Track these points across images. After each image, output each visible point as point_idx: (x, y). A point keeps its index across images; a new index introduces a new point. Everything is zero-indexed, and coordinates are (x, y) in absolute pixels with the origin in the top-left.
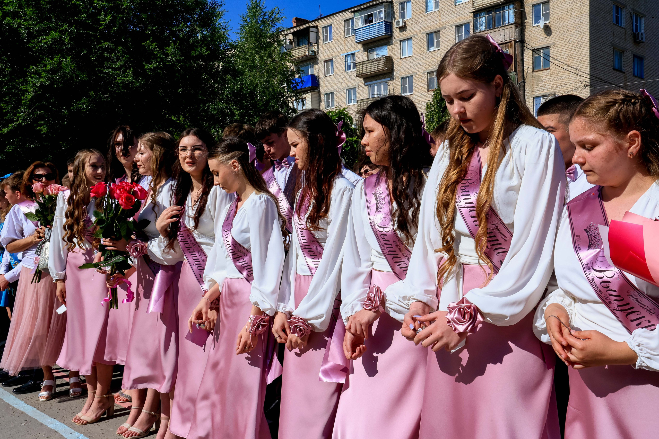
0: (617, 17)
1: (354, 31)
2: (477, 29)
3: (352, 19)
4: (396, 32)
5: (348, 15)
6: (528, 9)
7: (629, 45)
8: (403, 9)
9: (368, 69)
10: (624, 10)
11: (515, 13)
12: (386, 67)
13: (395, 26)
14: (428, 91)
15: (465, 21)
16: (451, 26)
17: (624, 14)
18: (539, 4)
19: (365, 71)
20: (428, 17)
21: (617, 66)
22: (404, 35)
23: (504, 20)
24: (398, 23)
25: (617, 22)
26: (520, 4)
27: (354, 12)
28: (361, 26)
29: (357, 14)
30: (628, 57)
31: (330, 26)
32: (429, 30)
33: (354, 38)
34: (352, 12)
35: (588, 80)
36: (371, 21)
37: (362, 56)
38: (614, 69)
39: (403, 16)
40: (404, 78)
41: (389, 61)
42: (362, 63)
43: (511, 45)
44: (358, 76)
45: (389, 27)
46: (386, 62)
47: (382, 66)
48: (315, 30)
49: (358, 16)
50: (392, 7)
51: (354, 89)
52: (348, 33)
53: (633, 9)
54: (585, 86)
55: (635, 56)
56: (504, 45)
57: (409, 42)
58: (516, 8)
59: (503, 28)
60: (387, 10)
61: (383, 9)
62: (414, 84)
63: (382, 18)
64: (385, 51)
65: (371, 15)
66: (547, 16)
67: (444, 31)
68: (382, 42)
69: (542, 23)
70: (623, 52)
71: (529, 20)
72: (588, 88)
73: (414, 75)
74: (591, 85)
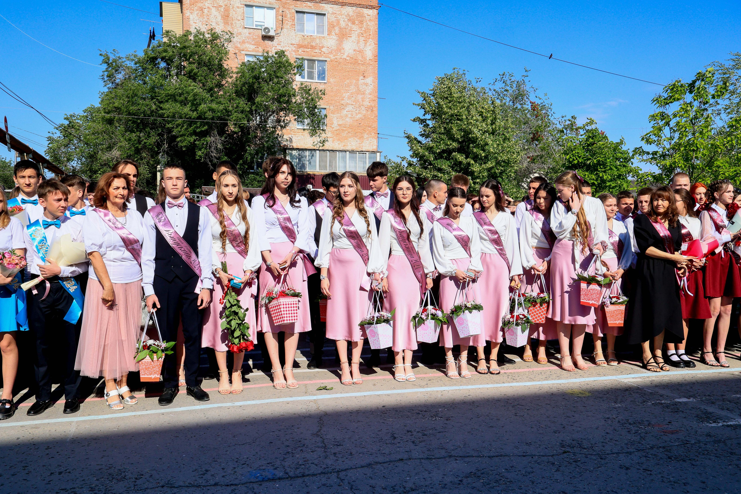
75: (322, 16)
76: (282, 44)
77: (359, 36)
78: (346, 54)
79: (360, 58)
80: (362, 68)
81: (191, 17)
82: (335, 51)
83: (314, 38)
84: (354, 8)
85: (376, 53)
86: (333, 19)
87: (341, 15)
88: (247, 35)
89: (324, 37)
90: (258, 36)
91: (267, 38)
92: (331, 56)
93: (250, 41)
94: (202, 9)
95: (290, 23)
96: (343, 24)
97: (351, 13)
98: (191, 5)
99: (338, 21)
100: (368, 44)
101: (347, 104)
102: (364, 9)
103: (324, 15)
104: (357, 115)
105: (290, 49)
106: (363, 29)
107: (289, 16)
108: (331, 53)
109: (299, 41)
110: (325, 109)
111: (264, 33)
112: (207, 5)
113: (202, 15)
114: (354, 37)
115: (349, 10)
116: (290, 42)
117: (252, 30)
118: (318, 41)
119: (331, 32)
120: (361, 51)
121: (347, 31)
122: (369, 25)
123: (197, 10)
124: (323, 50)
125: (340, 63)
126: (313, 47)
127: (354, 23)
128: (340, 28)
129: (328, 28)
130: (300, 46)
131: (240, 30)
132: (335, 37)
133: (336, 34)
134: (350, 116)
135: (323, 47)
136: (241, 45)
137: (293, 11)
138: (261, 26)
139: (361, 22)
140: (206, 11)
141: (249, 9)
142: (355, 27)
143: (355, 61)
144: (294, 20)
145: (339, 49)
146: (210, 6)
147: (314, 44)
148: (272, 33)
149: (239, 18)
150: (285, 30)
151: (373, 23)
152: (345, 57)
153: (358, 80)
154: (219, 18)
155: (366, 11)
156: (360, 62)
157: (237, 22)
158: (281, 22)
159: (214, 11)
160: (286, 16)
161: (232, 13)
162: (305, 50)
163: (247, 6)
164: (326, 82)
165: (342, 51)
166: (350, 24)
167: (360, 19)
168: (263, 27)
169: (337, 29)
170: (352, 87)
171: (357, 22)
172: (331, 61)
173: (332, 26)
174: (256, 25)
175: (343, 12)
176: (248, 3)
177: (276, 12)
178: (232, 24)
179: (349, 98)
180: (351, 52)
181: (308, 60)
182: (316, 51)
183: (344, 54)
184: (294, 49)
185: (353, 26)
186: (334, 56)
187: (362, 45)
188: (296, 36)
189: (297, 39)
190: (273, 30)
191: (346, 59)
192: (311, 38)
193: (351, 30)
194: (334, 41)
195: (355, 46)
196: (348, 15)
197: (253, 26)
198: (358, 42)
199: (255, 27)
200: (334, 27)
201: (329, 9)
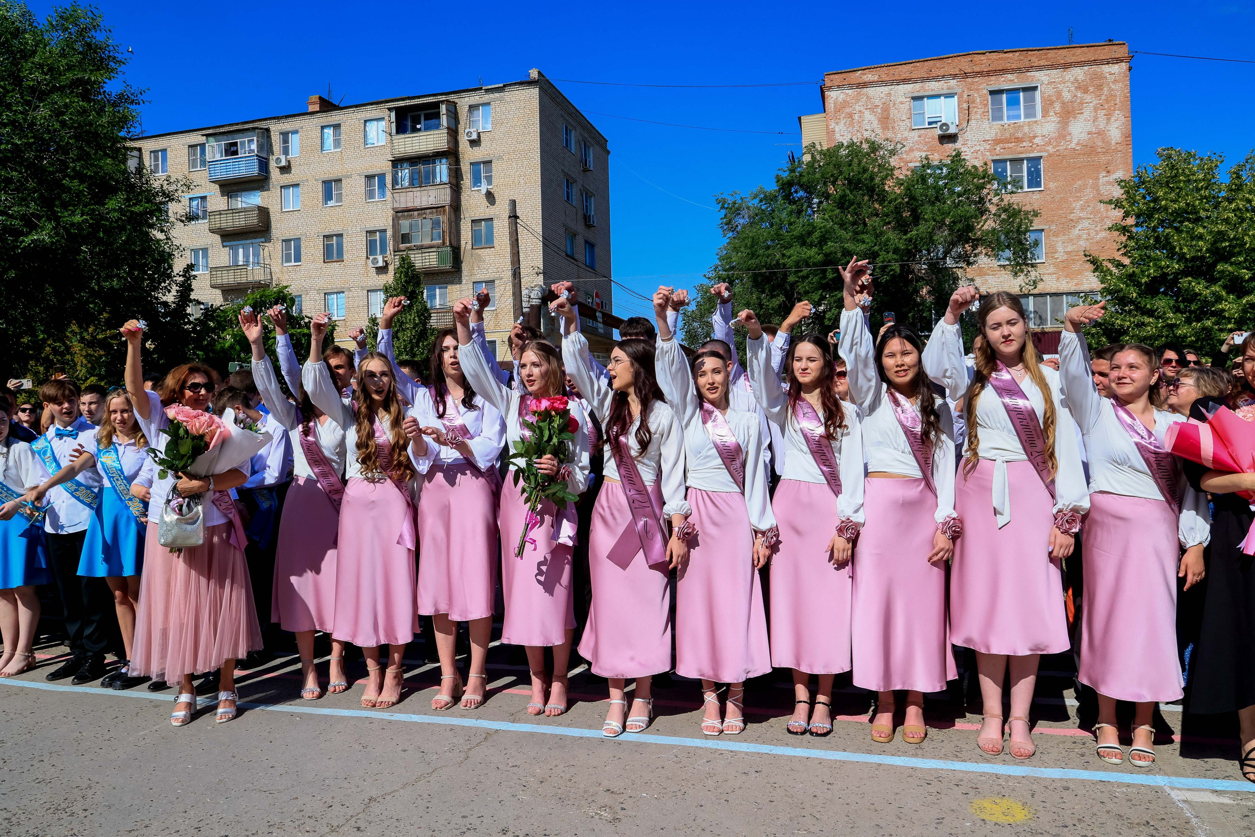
0: (568, 193)
1: (203, 163)
2: (397, 184)
3: (203, 146)
4: (275, 173)
5: (196, 138)
6: (465, 167)
7: (580, 228)
8: (286, 141)
9: (229, 223)
10: (574, 185)
11: (450, 169)
12: (259, 222)
13: (273, 164)
14: (324, 262)
15: (378, 171)
16: (359, 175)
17: (574, 190)
18: (478, 163)
19: (224, 225)
20: (324, 159)
21: (569, 253)
22: (286, 179)
23: (434, 177)
24: (278, 160)
25: (568, 198)
26: (454, 159)
27: (207, 135)
28: (218, 157)
29: (211, 139)
30: (580, 241)
31: (164, 151)
32: (327, 177)
33: (206, 174)
34: (203, 135)
35: (541, 267)
36: (235, 153)
37: (217, 202)
38: (567, 256)
39: (286, 151)
40: (287, 241)
41: (264, 213)
42: (220, 213)
43: (444, 211)
44: (212, 231)
45: (264, 165)
46: (259, 215)
47: (253, 220)
48: (136, 153)
49: (212, 142)
50: (269, 137)
51: (205, 250)
52: (194, 166)
53: (583, 186)
54: (538, 274)
55: (586, 242)
56: (434, 210)
57: (295, 189)
58: (450, 164)
59: (433, 188)
60: (260, 139)
61: (255, 138)
62: (303, 251)
63: (253, 151)
64: (255, 199)
65: (235, 144)
66: (489, 180)
67: (349, 180)
68: (247, 186)
69: (484, 188)
70: (574, 235)
71: (467, 181)
72: (541, 276)
73: (303, 238)
74: (544, 273)
75: (1031, 93)
76: (969, 143)
77: (1096, 109)
78: (1075, 141)
79: (1100, 144)
80: (1104, 159)
81: (837, 129)
82: (1056, 139)
83: (1020, 126)
84: (1086, 68)
85: (1129, 131)
86: (1050, 91)
87: (1064, 83)
88: (916, 138)
89: (1036, 122)
90: (933, 138)
91: (948, 138)
92: (1050, 148)
93: (921, 146)
94: (850, 116)
95: (980, 111)
96: (1067, 96)
97: (1081, 77)
98: (836, 112)
99: (1059, 94)
100: (1113, 119)
101: (1080, 218)
102: (1104, 66)
103: (1035, 88)
104: (1097, 234)
105: (982, 148)
106: (1103, 97)
107: (978, 100)
108: (1049, 143)
109: (996, 134)
110: (1043, 230)
111: (940, 132)
112: (858, 108)
113: (852, 124)
114: (1088, 113)
115: (1078, 73)
116: (981, 138)
117: (923, 131)
118: (1026, 129)
119: (1048, 112)
120: (1100, 133)
121: (1075, 105)
122: (1113, 90)
123: (844, 118)
124: (1036, 141)
125: (1064, 157)
126: (1019, 140)
127: (1086, 91)
128: (1063, 103)
129: (1043, 107)
130: (997, 142)
131: (906, 134)
132: (1055, 119)
133: (1056, 114)
134: (1085, 236)
135: (1034, 137)
136: (907, 155)
137: (985, 92)
138: (936, 122)
139: (1100, 87)
140: (856, 117)
141: (918, 103)
142: (1088, 98)
143: (1089, 150)
144: (986, 105)
145: (1063, 134)
146: (862, 109)
147: (1020, 135)
148: (952, 130)
149: (904, 117)
150: (973, 123)
151: (1120, 85)
152: (1073, 145)
153: (1097, 178)
154: (876, 122)
155: (1106, 69)
156: (1100, 150)
157: (901, 124)
158: (967, 113)
159: (867, 115)
160: (974, 102)
161: (893, 112)
162: (1007, 145)
163: (915, 98)
164: (1042, 189)
165: (1068, 138)
166: (1079, 95)
167: (1097, 82)
168: (939, 124)
169: (1057, 106)
170: (1088, 191)
171: (1091, 89)
172: (1050, 156)
173: (1048, 104)
174: (930, 123)
175: (1067, 78)
176: (916, 94)
177: (959, 99)
178: (893, 128)
179: (1082, 209)
180: (1084, 137)
181: (1011, 160)
182: (1025, 144)
183: (1071, 141)
184: (988, 147)
185: (1086, 96)
186: (1054, 148)
187: (1102, 123)
188: (990, 127)
189: (993, 132)
190: (954, 126)
191: (1074, 149)
192: (1014, 127)
193: (1081, 103)
194: (1053, 124)
195: (1090, 127)
196: (1076, 80)
197: (924, 124)
198: (1095, 119)
199: (927, 126)
200: (1052, 103)
201: (1043, 78)
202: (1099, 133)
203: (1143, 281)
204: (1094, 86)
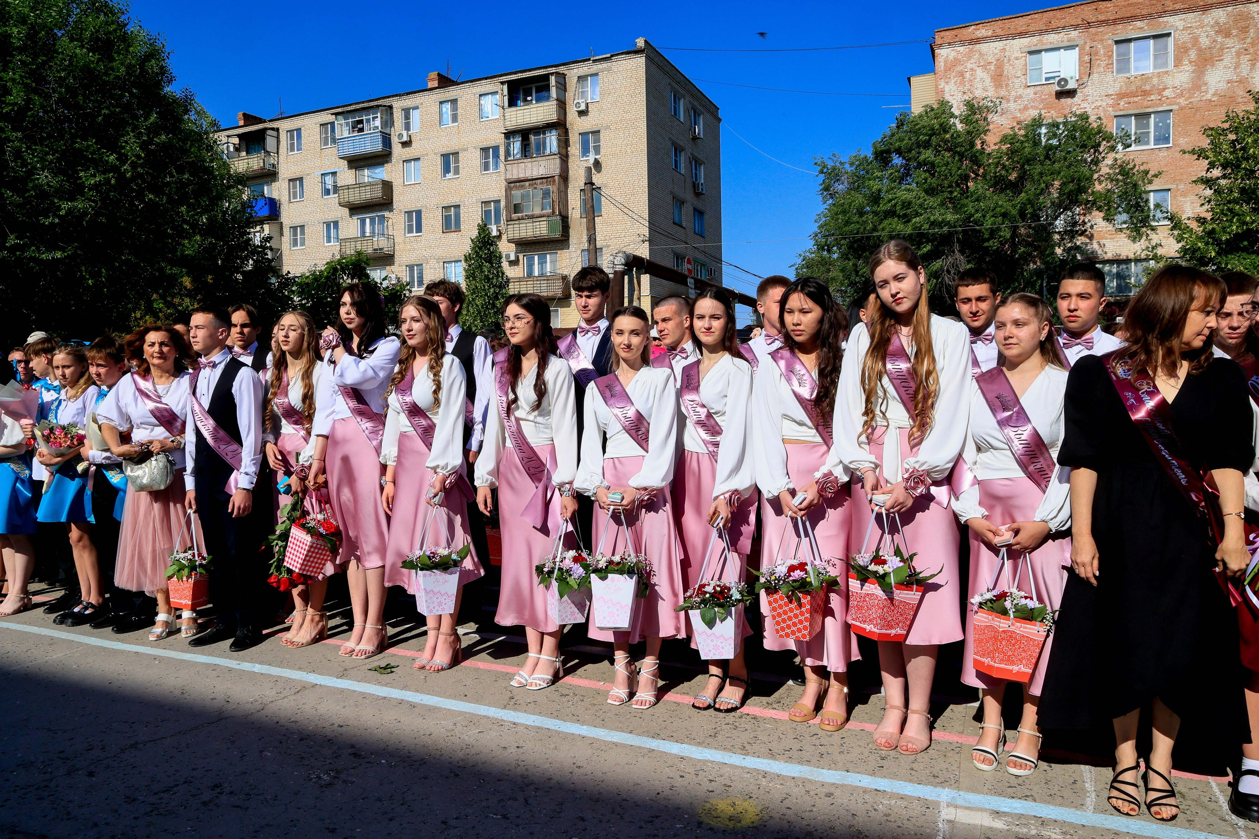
0: (676, 161)
1: (334, 140)
2: (510, 156)
3: (332, 124)
4: (397, 149)
5: (326, 117)
6: (574, 139)
7: (689, 196)
8: (407, 117)
9: (356, 197)
10: (683, 154)
11: (559, 140)
12: (383, 195)
13: (395, 140)
14: (443, 232)
15: (493, 144)
16: (475, 148)
17: (683, 158)
18: (587, 133)
19: (352, 199)
20: (442, 133)
21: (677, 220)
22: (408, 153)
23: (545, 148)
24: (400, 136)
25: (676, 166)
26: (564, 130)
27: (336, 114)
28: (346, 134)
29: (340, 117)
30: (687, 209)
31: (299, 130)
32: (445, 151)
33: (335, 151)
34: (332, 114)
35: (647, 234)
36: (361, 130)
37: (347, 176)
38: (674, 223)
39: (407, 127)
40: (409, 213)
41: (387, 186)
42: (348, 187)
43: (554, 181)
44: (340, 204)
45: (387, 140)
46: (383, 188)
47: (378, 193)
48: (274, 133)
49: (341, 120)
50: (392, 114)
51: (336, 224)
52: (326, 144)
53: (692, 154)
54: (643, 242)
55: (695, 209)
56: (544, 180)
57: (416, 163)
58: (559, 135)
59: (543, 158)
60: (384, 117)
61: (379, 115)
62: (424, 222)
63: (377, 127)
64: (382, 173)
65: (361, 122)
66: (597, 150)
67: (465, 153)
68: (373, 161)
69: (591, 158)
70: (683, 202)
71: (575, 151)
72: (647, 244)
73: (423, 210)
74: (650, 241)
75: (1164, 39)
76: (1090, 98)
77: (1238, 54)
78: (1211, 92)
81: (947, 89)
82: (1189, 90)
83: (1148, 78)
84: (1230, 9)
86: (1185, 37)
87: (1202, 27)
88: (1032, 96)
89: (1167, 72)
90: (1050, 95)
91: (1065, 93)
92: (1181, 100)
93: (1036, 104)
94: (962, 74)
95: (1103, 64)
96: (1204, 41)
97: (1222, 20)
98: (946, 71)
99: (1195, 40)
102: (1251, 5)
103: (1169, 35)
105: (1104, 104)
106: (1249, 40)
107: (1102, 52)
108: (1181, 95)
109: (1121, 88)
110: (1169, 190)
111: (1058, 88)
112: (969, 66)
113: (962, 83)
114: (1228, 59)
115: (1220, 15)
116: (1104, 93)
117: (1039, 88)
118: (1155, 81)
119: (1181, 60)
120: (1242, 81)
121: (1214, 51)
123: (954, 77)
124: (1166, 93)
125: (1197, 109)
126: (1145, 93)
127: (1228, 35)
128: (1200, 50)
129: (1176, 56)
130: (1121, 96)
131: (1021, 91)
132: (1189, 68)
133: (1191, 62)
135: (1164, 89)
136: (1021, 113)
137: (1110, 42)
138: (1054, 78)
139: (1245, 30)
140: (967, 75)
141: (1035, 57)
142: (1229, 42)
144: (1111, 57)
145: (1198, 84)
146: (974, 66)
147: (1148, 88)
148: (1071, 85)
149: (1019, 74)
150: (1095, 76)
152: (1209, 96)
154: (988, 81)
155: (1254, 8)
156: (1240, 100)
157: (1016, 80)
158: (1088, 67)
159: (980, 73)
160: (1096, 54)
161: (1008, 69)
162: (1132, 100)
163: (1031, 53)
164: (1170, 145)
165: (1204, 88)
166: (1219, 39)
167: (1243, 24)
168: (1057, 79)
169: (1193, 54)
171: (1234, 32)
172: (1182, 109)
173: (1182, 51)
174: (1047, 79)
175: (1206, 21)
176: (1033, 49)
177: (1080, 51)
178: (1007, 85)
180: (1223, 86)
181: (1136, 115)
182: (1153, 97)
183: (1206, 92)
184: (1111, 102)
185: (1227, 40)
186: (1186, 100)
187: (1245, 69)
188: (1115, 81)
189: (1117, 85)
190: (1074, 80)
191: (1210, 101)
192: (1142, 79)
193: (1222, 49)
194: (1187, 74)
195: (1230, 75)
196: (1217, 23)
197: (1041, 80)
198: (1237, 66)
199: (1044, 82)
200: (1186, 50)
201: (1178, 24)
202: (1240, 82)
203: (1224, 238)
204: (1238, 28)
